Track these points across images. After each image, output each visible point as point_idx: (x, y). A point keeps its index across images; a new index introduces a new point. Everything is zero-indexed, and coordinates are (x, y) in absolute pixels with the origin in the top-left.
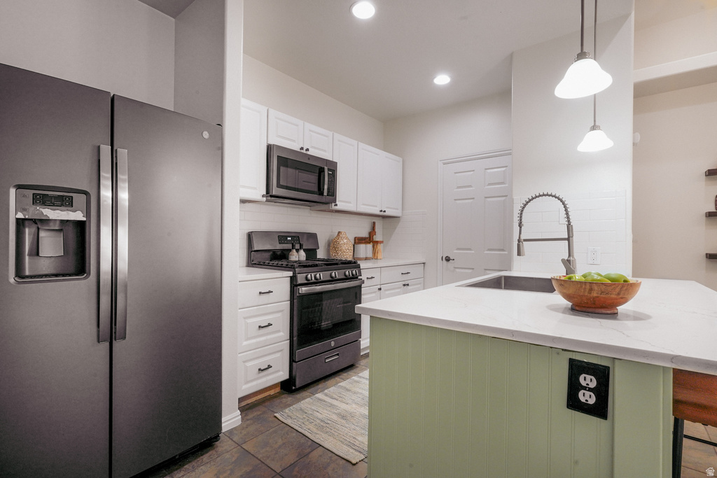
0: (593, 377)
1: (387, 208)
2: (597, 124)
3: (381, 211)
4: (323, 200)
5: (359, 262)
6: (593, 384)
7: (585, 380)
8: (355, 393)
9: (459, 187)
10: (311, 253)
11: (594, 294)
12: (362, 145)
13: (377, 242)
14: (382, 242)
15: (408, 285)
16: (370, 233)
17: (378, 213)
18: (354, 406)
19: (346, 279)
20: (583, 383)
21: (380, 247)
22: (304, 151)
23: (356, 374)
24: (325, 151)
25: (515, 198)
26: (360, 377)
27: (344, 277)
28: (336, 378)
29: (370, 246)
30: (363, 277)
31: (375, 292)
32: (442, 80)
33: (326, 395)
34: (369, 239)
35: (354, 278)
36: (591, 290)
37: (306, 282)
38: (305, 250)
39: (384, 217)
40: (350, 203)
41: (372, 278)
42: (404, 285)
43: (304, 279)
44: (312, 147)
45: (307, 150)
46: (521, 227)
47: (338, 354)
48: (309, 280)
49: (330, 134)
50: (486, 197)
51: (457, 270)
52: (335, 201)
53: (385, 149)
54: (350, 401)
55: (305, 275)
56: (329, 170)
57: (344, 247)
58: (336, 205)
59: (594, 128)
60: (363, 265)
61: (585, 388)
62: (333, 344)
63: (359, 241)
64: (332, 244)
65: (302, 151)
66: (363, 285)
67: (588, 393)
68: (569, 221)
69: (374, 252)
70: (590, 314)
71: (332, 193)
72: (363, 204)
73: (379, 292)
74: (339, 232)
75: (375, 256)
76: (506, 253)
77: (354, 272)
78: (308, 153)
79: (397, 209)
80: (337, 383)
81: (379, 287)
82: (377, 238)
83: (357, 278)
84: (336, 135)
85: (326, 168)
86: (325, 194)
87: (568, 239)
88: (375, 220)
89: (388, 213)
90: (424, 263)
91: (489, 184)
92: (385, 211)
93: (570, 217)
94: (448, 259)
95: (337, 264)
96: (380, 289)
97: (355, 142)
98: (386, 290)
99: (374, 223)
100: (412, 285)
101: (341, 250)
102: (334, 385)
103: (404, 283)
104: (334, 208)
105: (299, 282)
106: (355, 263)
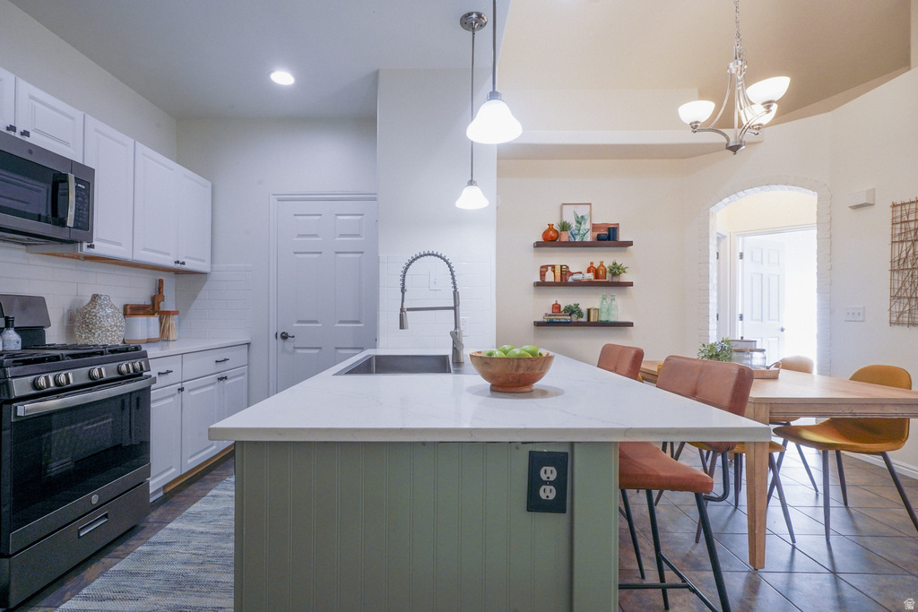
0: (553, 468)
1: (186, 257)
2: (474, 179)
3: (178, 262)
4: (63, 234)
5: (144, 348)
6: (553, 477)
7: (545, 473)
8: (148, 575)
9: (300, 236)
10: (32, 335)
11: (521, 371)
12: (141, 148)
13: (168, 313)
14: (176, 313)
15: (226, 378)
16: (153, 299)
17: (172, 265)
18: (152, 598)
19: (123, 378)
20: (544, 477)
21: (173, 320)
22: (17, 135)
23: (145, 541)
24: (67, 144)
25: (380, 255)
26: (154, 543)
27: (116, 375)
28: (103, 560)
29: (155, 320)
30: (153, 373)
31: (174, 395)
32: (283, 78)
33: (86, 598)
34: (151, 308)
35: (137, 375)
36: (518, 366)
37: (34, 392)
38: (18, 330)
39: (177, 272)
40: (120, 244)
41: (168, 372)
42: (220, 379)
43: (29, 387)
44: (37, 130)
45: (26, 133)
46: (403, 293)
47: (106, 516)
48: (41, 389)
49: (78, 114)
50: (337, 253)
51: (298, 351)
52: (90, 239)
53: (180, 160)
54: (143, 593)
55: (30, 379)
56: (77, 180)
57: (107, 323)
58: (92, 246)
59: (471, 183)
60: (152, 352)
61: (545, 483)
62: (95, 499)
63: (132, 311)
64: (79, 318)
65: (12, 133)
66: (153, 386)
67: (548, 488)
68: (455, 287)
69: (164, 330)
70: (516, 395)
71: (85, 222)
72: (145, 249)
73: (178, 396)
74: (95, 297)
75: (164, 337)
76: (362, 325)
77: (137, 365)
78: (27, 139)
79: (204, 261)
80: (106, 569)
81: (179, 386)
82: (168, 305)
83: (141, 375)
84: (89, 119)
85: (71, 177)
86: (70, 222)
87: (455, 308)
88: (162, 276)
89: (190, 265)
90: (248, 344)
91: (342, 236)
92: (183, 263)
93: (457, 283)
94: (285, 337)
95: (102, 353)
96: (181, 389)
97: (130, 141)
98: (190, 390)
99: (161, 282)
100: (231, 378)
101: (100, 328)
102: (102, 574)
103: (219, 375)
104: (85, 249)
105: (17, 393)
106: (137, 349)
